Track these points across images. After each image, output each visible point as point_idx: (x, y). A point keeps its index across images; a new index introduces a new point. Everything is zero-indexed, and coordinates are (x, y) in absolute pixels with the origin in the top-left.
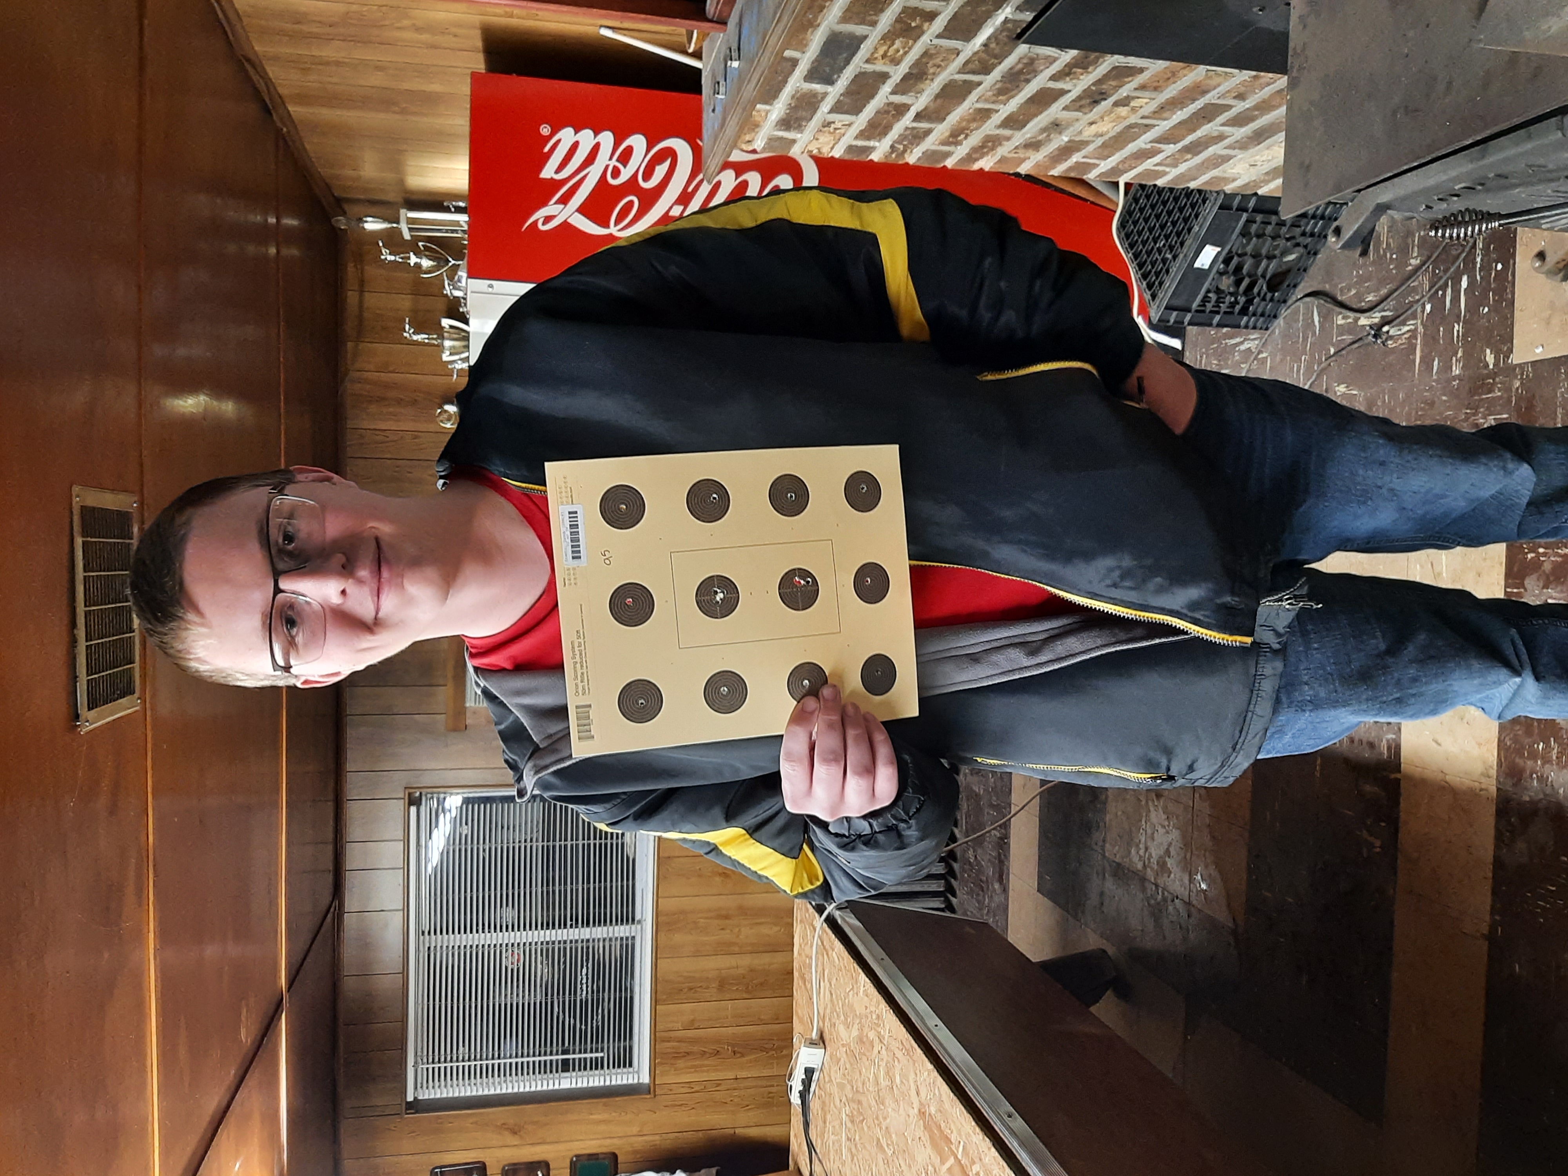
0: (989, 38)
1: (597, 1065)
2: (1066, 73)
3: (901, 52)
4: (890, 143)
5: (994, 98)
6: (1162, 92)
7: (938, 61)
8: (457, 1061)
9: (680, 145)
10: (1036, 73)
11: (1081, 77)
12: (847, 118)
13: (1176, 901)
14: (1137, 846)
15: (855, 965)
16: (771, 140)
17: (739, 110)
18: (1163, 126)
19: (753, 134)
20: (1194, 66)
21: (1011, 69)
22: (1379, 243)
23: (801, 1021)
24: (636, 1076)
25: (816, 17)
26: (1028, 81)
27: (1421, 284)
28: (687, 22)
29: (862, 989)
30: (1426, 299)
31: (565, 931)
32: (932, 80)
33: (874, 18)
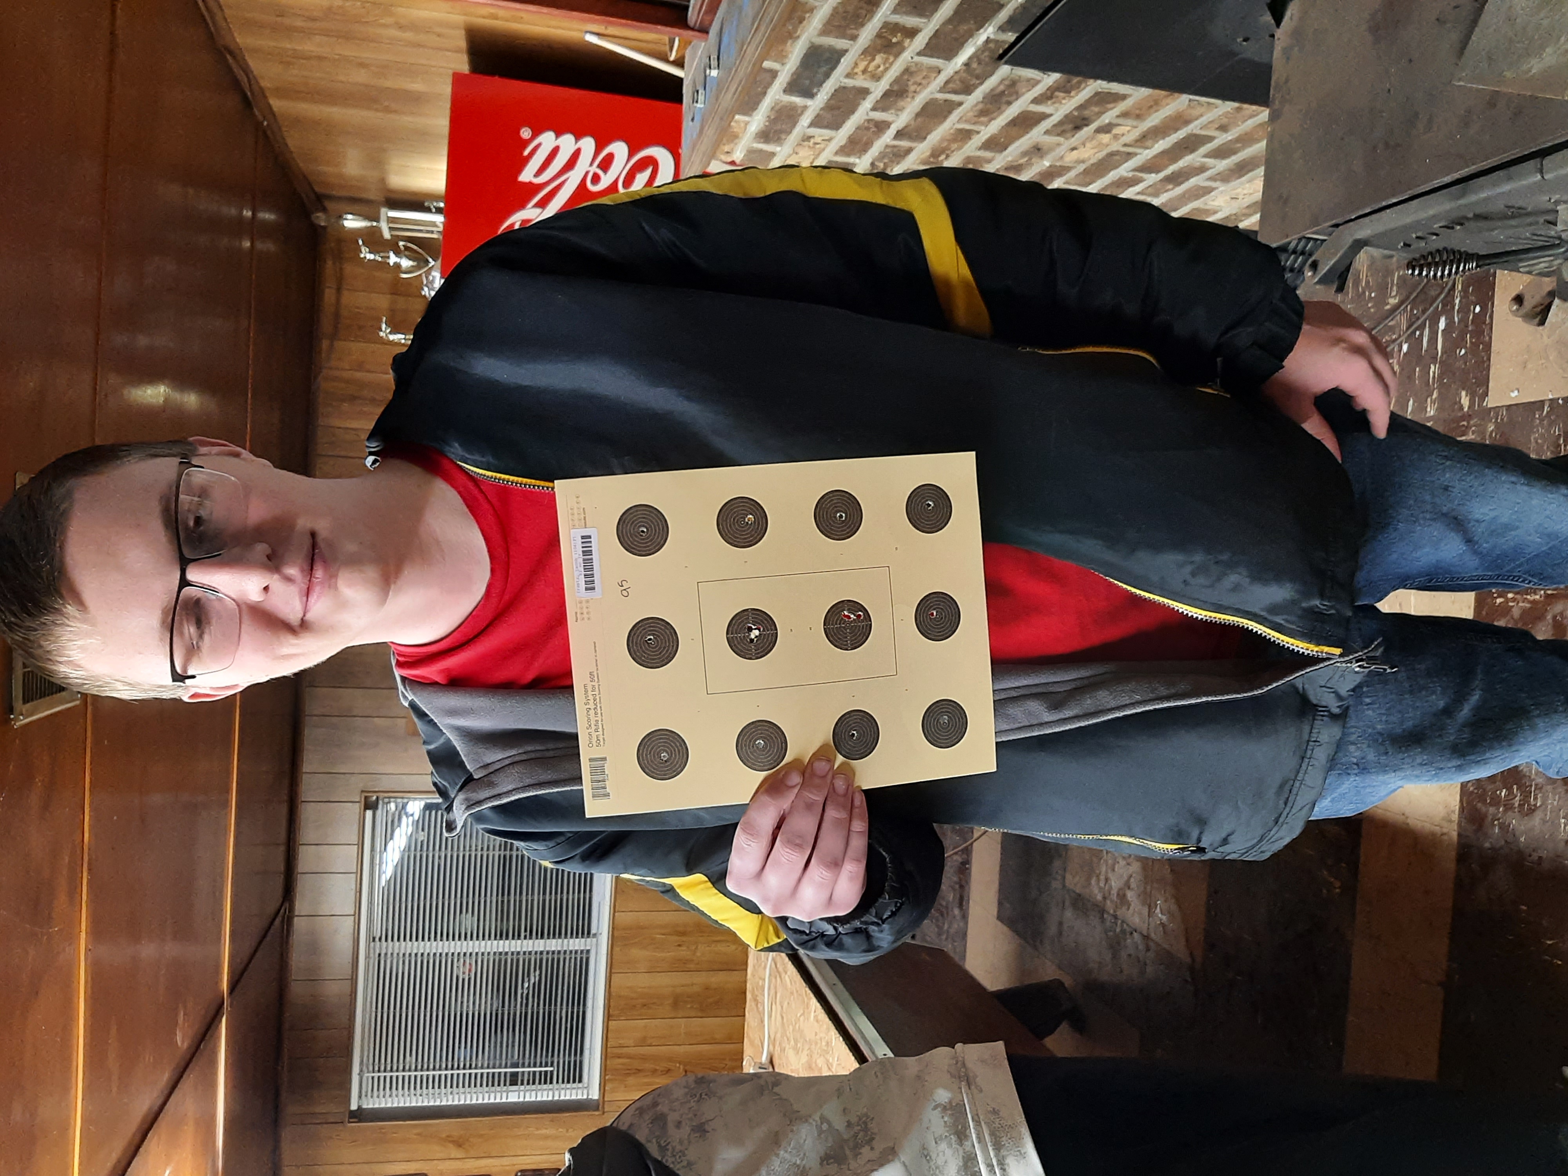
0: (970, 58)
1: (546, 1079)
2: (1048, 96)
3: (882, 68)
4: (870, 161)
5: (976, 119)
6: (1145, 120)
7: (918, 79)
8: (404, 1070)
9: (660, 153)
10: (1018, 96)
11: (1064, 101)
12: (827, 133)
13: (1135, 934)
14: (1098, 876)
15: (807, 989)
16: (751, 152)
17: (717, 119)
18: (1145, 155)
19: (732, 145)
20: (1176, 95)
21: (992, 90)
22: (1357, 282)
23: (752, 1043)
24: (585, 1092)
25: (795, 29)
26: (1009, 103)
27: (1399, 325)
28: (668, 29)
29: (812, 1014)
30: (1403, 338)
31: (519, 942)
32: (913, 97)
33: (855, 32)
